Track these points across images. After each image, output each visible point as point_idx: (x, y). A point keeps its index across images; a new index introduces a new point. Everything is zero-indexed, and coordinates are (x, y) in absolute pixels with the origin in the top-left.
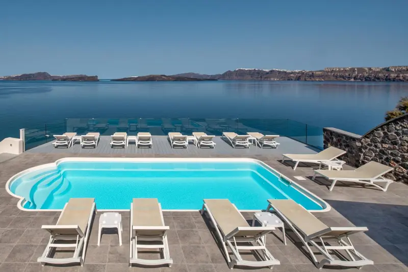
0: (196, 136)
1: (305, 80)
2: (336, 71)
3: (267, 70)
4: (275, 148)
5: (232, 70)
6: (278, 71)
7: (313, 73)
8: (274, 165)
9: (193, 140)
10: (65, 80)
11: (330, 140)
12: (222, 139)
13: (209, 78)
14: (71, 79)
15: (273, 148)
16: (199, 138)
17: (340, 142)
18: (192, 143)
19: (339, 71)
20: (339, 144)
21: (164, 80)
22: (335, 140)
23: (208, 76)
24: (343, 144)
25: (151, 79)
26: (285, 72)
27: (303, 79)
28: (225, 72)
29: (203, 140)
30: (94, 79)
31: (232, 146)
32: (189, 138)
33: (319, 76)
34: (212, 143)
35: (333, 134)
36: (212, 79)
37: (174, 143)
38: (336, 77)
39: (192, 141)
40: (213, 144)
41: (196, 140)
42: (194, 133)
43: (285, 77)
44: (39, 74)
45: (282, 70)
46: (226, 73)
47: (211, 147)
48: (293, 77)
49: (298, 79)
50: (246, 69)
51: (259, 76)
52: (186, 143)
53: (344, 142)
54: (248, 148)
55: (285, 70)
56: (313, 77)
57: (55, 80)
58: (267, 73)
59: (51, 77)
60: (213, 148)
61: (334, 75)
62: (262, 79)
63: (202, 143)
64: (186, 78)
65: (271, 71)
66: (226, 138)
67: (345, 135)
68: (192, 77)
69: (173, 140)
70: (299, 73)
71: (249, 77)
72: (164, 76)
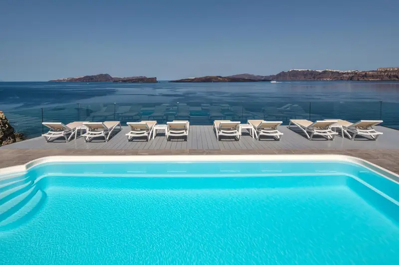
0: (253, 125)
1: (358, 80)
2: (389, 71)
3: (320, 71)
4: (374, 140)
5: (286, 71)
6: (331, 72)
7: (366, 74)
8: (389, 165)
9: (248, 129)
10: (125, 81)
12: (290, 128)
13: (263, 79)
14: (131, 80)
15: (370, 140)
16: (257, 126)
18: (248, 134)
19: (393, 71)
21: (219, 81)
23: (262, 77)
25: (207, 80)
26: (338, 73)
27: (356, 79)
28: (279, 73)
29: (263, 129)
30: (153, 81)
31: (306, 137)
32: (242, 127)
33: (373, 76)
34: (276, 132)
36: (267, 80)
37: (221, 134)
38: (390, 77)
39: (247, 132)
40: (278, 134)
41: (253, 129)
42: (249, 121)
43: (338, 77)
44: (101, 75)
45: (335, 71)
47: (275, 139)
48: (346, 77)
49: (351, 79)
50: (300, 70)
51: (312, 76)
52: (238, 134)
54: (331, 139)
55: (338, 71)
56: (366, 77)
57: (116, 81)
58: (320, 74)
59: (112, 78)
60: (278, 140)
61: (387, 75)
62: (315, 79)
63: (261, 133)
64: (241, 79)
65: (324, 72)
66: (298, 128)
68: (246, 78)
69: (220, 129)
70: (352, 73)
71: (303, 78)
72: (220, 77)
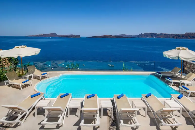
2: (190, 34)
6: (164, 34)
11: (186, 66)
17: (190, 67)
19: (192, 34)
20: (190, 68)
22: (188, 66)
24: (192, 68)
35: (188, 63)
38: (191, 37)
46: (140, 35)
48: (171, 37)
49: (173, 38)
53: (192, 67)
56: (180, 37)
58: (159, 35)
61: (189, 36)
67: (193, 64)
70: (173, 35)
72: (111, 36)
